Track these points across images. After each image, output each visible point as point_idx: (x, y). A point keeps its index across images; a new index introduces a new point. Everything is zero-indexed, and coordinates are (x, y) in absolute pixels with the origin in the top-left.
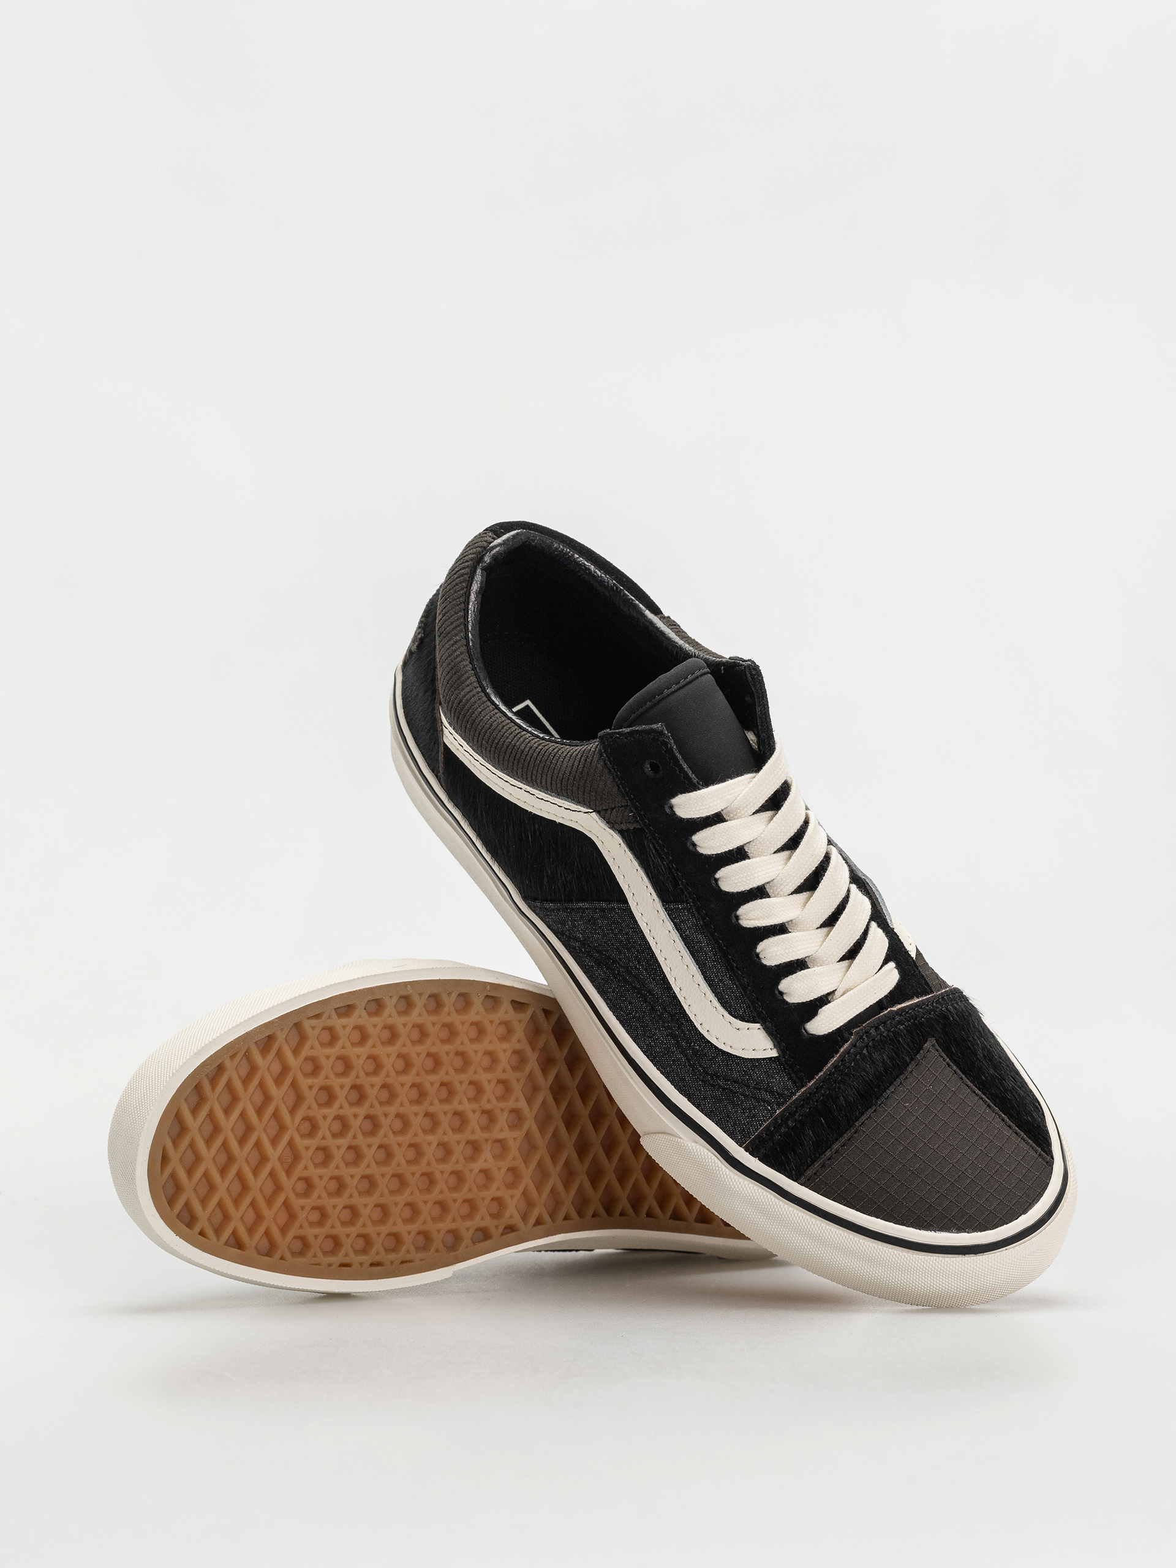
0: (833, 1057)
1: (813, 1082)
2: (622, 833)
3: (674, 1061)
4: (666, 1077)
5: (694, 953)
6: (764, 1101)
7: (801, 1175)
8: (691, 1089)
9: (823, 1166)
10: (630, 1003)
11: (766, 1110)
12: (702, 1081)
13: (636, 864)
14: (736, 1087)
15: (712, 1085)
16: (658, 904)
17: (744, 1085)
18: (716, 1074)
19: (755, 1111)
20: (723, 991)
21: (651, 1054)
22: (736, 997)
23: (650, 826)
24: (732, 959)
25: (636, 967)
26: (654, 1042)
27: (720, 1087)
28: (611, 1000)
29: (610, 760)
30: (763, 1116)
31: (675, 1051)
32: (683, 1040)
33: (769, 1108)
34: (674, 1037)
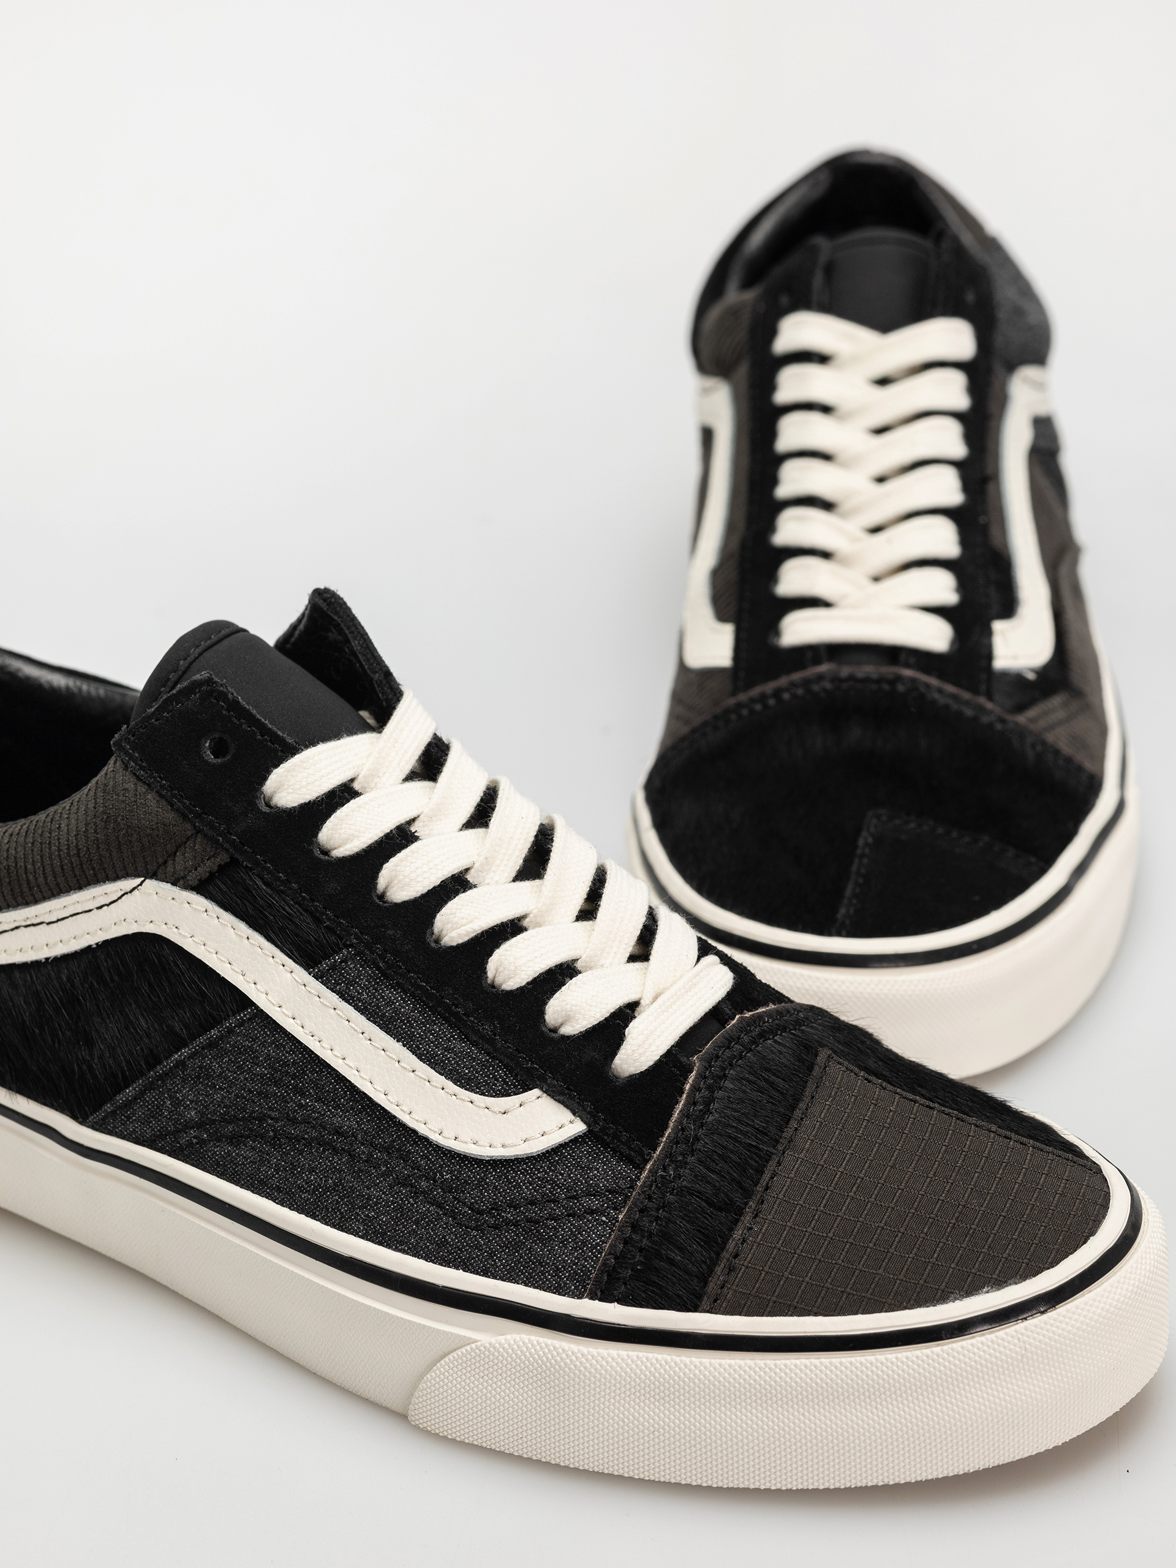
0: (677, 1102)
1: (659, 1149)
2: (201, 888)
3: (417, 1222)
4: (414, 1255)
5: (388, 1026)
6: (592, 1212)
7: (700, 1297)
8: (462, 1252)
9: (731, 1269)
10: (312, 1171)
11: (600, 1225)
12: (476, 1228)
13: (242, 927)
14: (533, 1212)
15: (496, 1227)
16: (301, 974)
17: (548, 1201)
18: (495, 1207)
19: (582, 1235)
20: (459, 1065)
21: (376, 1232)
22: (483, 1065)
23: (243, 845)
24: (453, 1004)
25: (301, 1106)
26: (374, 1210)
27: (508, 1222)
28: (278, 1189)
29: (142, 768)
30: (599, 1236)
31: (412, 1205)
32: (420, 1177)
33: (604, 1219)
34: (404, 1182)
